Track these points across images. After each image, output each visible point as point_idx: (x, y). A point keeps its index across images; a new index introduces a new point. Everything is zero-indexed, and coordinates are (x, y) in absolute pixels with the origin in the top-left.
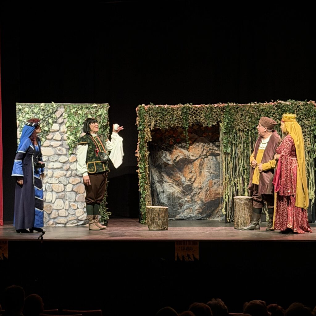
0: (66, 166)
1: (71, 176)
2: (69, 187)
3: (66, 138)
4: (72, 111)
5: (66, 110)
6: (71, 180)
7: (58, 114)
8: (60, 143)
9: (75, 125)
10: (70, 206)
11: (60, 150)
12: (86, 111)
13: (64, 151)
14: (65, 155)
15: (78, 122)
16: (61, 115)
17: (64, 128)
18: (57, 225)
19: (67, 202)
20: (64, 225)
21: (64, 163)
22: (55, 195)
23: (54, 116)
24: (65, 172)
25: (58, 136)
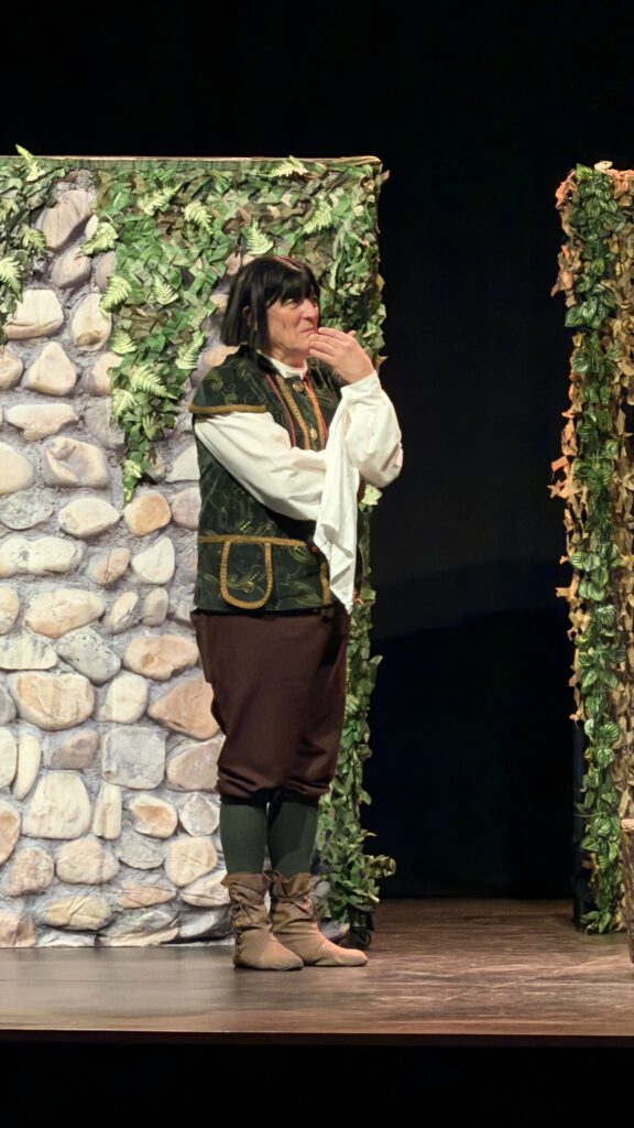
0: (108, 561)
1: (136, 622)
2: (126, 696)
3: (104, 380)
4: (147, 207)
5: (107, 198)
6: (137, 648)
7: (54, 227)
8: (64, 411)
9: (165, 295)
10: (128, 817)
11: (65, 457)
12: (237, 202)
13: (96, 463)
14: (102, 488)
15: (185, 278)
16: (78, 232)
17: (91, 315)
18: (49, 940)
19: (111, 794)
20: (89, 940)
21: (92, 539)
22: (31, 747)
23: (28, 235)
24: (97, 601)
25: (51, 367)
